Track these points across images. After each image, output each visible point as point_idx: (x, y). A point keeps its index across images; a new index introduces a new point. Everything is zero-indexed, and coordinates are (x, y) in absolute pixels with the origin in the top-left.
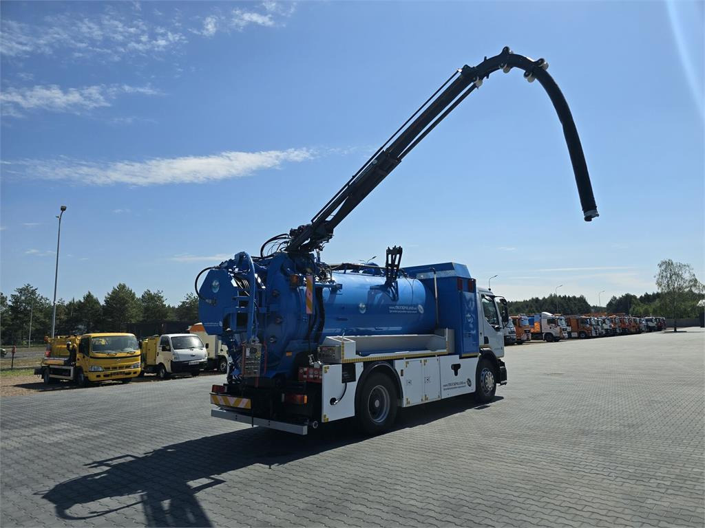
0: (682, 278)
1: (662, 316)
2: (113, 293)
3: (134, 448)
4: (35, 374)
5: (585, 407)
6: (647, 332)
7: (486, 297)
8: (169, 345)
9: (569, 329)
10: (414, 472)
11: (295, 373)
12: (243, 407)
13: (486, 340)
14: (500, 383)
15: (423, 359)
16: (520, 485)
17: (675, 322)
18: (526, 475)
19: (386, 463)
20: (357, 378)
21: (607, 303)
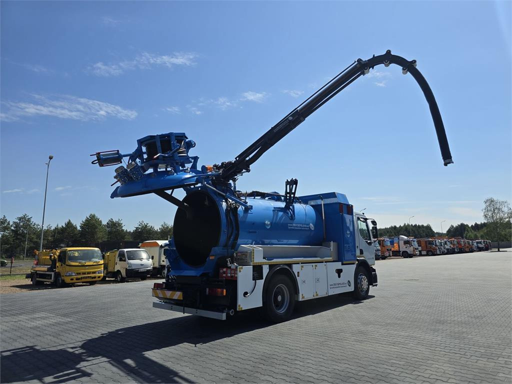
0: (503, 212)
1: (488, 240)
2: (86, 220)
3: (94, 331)
4: (26, 278)
5: (439, 304)
6: (478, 251)
7: (361, 219)
8: (124, 257)
9: (420, 248)
10: (310, 351)
11: (217, 274)
12: (176, 298)
13: (362, 252)
14: (372, 285)
15: (314, 264)
16: (395, 362)
17: (499, 244)
18: (399, 353)
19: (288, 343)
20: (264, 278)
21: (447, 230)
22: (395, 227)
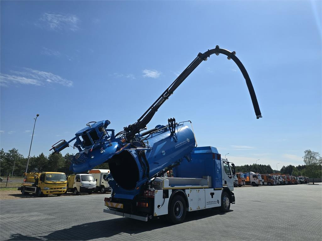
0: (316, 159)
1: (307, 176)
4: (18, 190)
5: (271, 217)
6: (300, 184)
7: (225, 163)
8: (79, 179)
9: (263, 180)
11: (142, 194)
12: (119, 208)
13: (226, 182)
14: (232, 203)
15: (198, 189)
17: (313, 180)
20: (169, 197)
21: (281, 169)
22: (248, 165)
